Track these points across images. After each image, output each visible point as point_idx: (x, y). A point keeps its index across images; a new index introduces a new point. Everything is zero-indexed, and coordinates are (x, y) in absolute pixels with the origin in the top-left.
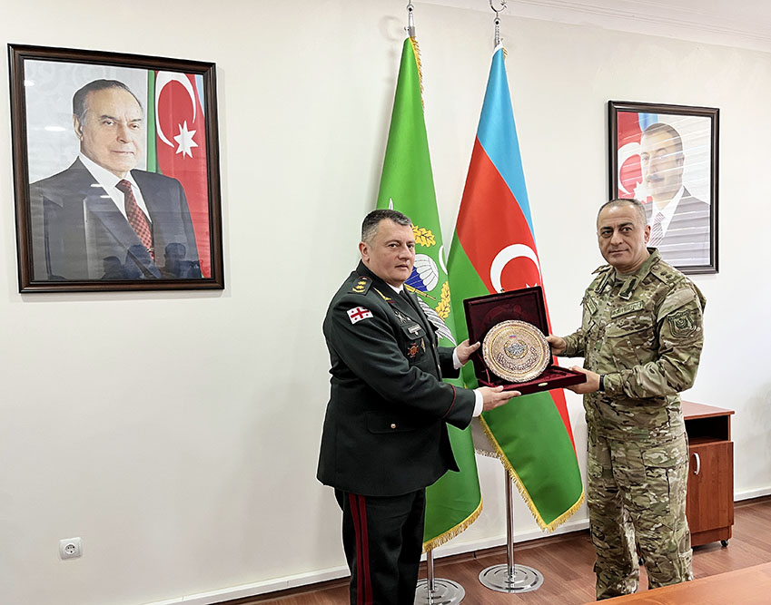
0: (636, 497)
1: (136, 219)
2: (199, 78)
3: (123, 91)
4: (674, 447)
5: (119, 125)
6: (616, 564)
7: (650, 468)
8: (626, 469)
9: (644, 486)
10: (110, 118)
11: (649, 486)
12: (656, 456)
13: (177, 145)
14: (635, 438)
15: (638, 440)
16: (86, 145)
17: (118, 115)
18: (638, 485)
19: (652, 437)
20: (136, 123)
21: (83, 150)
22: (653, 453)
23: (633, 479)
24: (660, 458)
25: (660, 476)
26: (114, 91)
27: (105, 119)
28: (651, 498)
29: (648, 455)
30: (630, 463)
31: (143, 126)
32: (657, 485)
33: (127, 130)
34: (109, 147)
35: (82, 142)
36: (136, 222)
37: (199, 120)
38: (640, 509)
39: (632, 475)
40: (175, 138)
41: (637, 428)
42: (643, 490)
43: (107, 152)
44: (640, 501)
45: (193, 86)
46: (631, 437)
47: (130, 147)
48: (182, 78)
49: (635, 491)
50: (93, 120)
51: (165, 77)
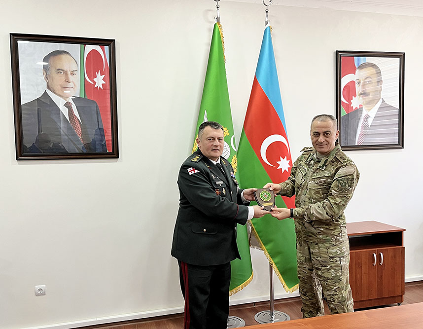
0: (324, 272)
1: (74, 122)
2: (107, 48)
3: (68, 56)
4: (343, 246)
5: (66, 73)
6: (313, 307)
7: (332, 258)
8: (319, 258)
9: (329, 267)
10: (62, 70)
11: (331, 267)
12: (334, 251)
13: (95, 83)
14: (324, 241)
15: (325, 242)
16: (50, 84)
17: (65, 69)
18: (325, 266)
19: (333, 241)
20: (74, 72)
21: (48, 87)
22: (333, 249)
23: (323, 263)
24: (337, 252)
25: (337, 261)
26: (64, 56)
27: (59, 71)
28: (332, 273)
29: (330, 251)
30: (321, 255)
31: (78, 74)
32: (334, 266)
33: (70, 76)
34: (61, 85)
35: (47, 83)
36: (74, 124)
37: (106, 69)
38: (327, 279)
39: (322, 261)
40: (94, 79)
41: (325, 236)
42: (328, 269)
43: (60, 88)
44: (326, 275)
45: (103, 52)
46: (321, 241)
47: (71, 85)
48: (98, 48)
49: (324, 270)
50: (53, 72)
51: (89, 48)
